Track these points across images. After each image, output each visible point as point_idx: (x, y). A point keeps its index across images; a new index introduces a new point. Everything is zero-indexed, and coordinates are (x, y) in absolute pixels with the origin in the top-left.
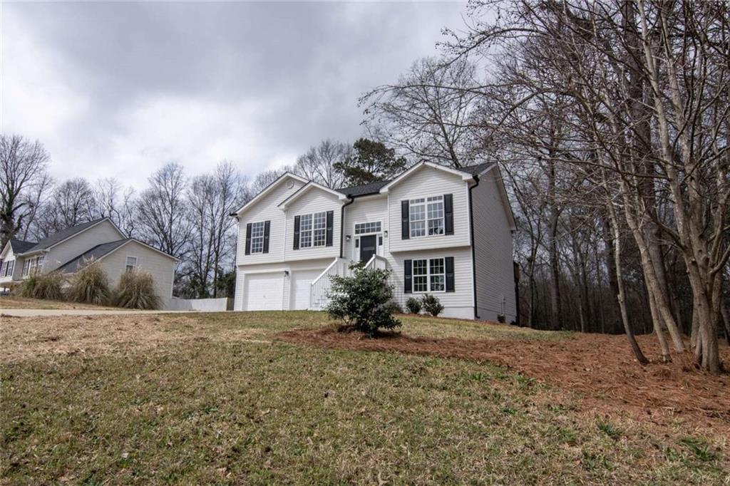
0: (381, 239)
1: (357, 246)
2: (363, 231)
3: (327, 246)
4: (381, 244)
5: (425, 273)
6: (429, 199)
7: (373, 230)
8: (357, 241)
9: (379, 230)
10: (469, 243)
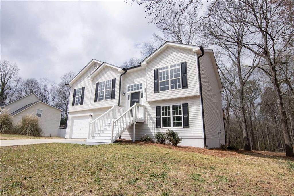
0: (142, 94)
1: (129, 99)
2: (132, 90)
3: (111, 99)
4: (142, 97)
5: (169, 114)
6: (171, 66)
7: (138, 89)
8: (129, 96)
9: (141, 88)
10: (198, 93)
